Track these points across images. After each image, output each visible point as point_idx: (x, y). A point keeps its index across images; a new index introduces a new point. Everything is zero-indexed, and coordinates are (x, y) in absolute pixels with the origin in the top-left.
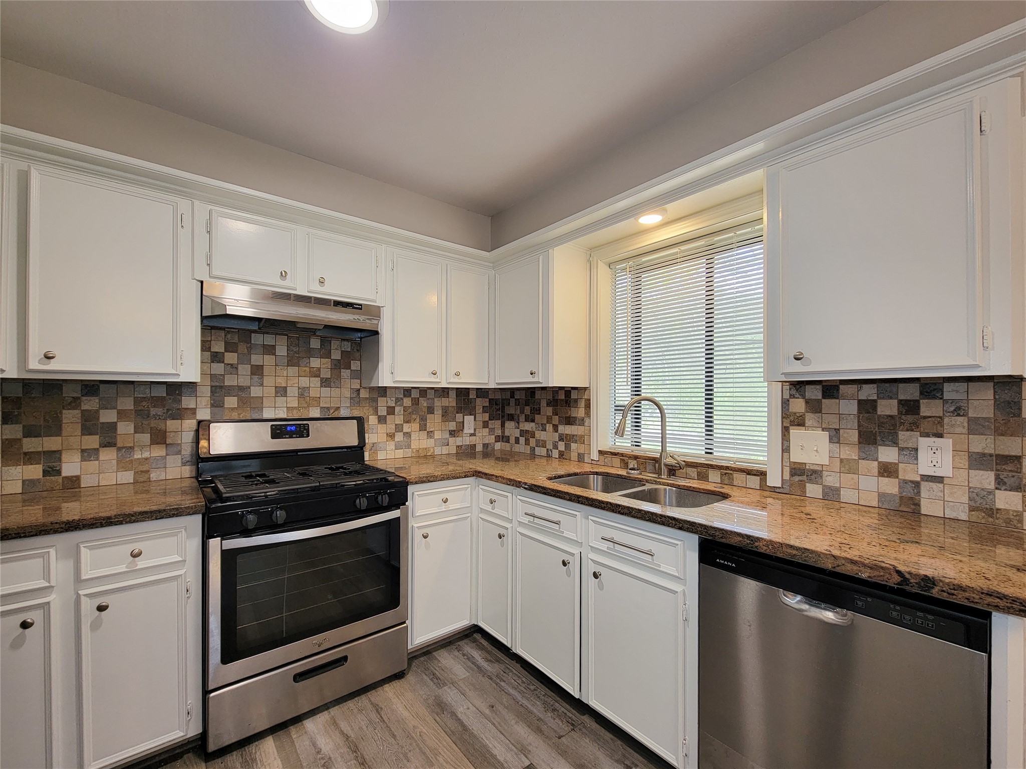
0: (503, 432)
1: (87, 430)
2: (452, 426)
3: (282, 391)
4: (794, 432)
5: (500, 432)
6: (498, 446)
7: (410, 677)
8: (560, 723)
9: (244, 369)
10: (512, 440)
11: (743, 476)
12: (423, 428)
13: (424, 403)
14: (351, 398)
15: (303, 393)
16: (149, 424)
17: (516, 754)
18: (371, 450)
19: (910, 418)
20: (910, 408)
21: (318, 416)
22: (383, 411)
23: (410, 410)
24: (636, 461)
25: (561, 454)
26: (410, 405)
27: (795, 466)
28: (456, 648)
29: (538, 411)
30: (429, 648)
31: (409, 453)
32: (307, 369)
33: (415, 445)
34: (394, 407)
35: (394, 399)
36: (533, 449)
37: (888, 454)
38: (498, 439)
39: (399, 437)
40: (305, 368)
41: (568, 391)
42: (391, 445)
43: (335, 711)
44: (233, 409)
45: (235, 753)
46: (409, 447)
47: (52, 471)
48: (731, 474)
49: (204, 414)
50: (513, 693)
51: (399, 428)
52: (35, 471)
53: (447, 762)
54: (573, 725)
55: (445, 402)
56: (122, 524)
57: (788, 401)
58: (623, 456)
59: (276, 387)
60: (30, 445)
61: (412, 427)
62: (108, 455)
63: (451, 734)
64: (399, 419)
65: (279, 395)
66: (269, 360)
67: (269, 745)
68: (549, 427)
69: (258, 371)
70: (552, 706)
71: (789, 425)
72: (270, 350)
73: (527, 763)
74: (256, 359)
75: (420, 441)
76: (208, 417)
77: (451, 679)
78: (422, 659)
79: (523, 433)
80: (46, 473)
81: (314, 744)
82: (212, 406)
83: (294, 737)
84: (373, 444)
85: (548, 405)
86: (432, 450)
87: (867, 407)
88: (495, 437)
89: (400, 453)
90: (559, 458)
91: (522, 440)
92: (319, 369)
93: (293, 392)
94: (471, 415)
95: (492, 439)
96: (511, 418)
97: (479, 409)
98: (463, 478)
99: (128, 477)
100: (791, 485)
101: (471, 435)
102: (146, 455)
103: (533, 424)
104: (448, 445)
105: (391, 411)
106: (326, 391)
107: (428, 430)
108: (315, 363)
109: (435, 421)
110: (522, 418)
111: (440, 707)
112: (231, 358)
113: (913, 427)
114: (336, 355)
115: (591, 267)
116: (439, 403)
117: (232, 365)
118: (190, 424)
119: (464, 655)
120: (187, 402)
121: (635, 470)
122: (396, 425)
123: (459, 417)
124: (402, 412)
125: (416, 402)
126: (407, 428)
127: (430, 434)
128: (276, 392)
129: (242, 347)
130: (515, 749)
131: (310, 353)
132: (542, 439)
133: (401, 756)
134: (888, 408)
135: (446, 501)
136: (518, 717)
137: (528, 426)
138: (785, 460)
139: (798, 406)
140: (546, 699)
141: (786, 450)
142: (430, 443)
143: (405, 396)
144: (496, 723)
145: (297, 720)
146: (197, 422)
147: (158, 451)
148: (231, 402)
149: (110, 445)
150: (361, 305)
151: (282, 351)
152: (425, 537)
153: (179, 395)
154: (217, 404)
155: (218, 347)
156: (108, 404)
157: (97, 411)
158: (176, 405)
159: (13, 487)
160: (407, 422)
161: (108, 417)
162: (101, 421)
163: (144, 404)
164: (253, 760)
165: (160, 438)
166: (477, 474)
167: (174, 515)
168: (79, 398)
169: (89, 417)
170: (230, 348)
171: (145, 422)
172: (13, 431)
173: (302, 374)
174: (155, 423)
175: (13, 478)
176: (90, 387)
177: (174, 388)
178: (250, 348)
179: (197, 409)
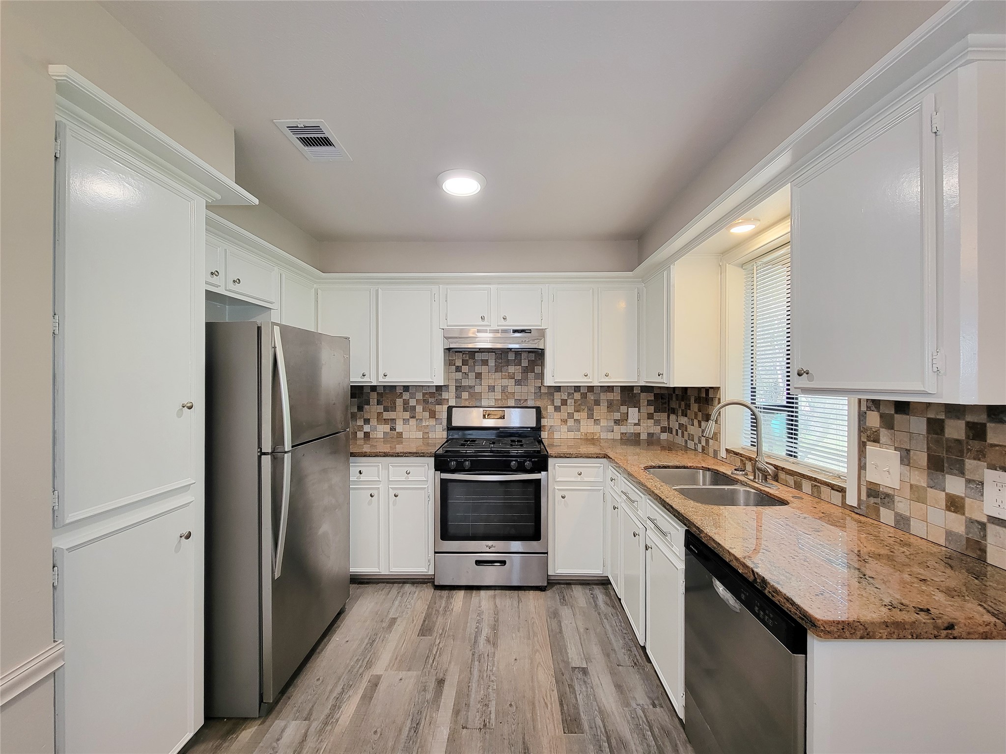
0: (669, 425)
1: (405, 410)
2: (617, 416)
3: (492, 389)
4: (871, 448)
5: (666, 423)
6: (664, 436)
7: (549, 593)
8: (627, 659)
9: (472, 375)
10: (674, 432)
11: (828, 490)
12: (590, 416)
13: (591, 397)
14: (535, 393)
15: (504, 389)
17: (581, 658)
19: (976, 445)
20: (977, 432)
21: (513, 405)
22: (558, 403)
23: (580, 402)
24: (750, 463)
25: (703, 448)
26: (580, 398)
27: (871, 486)
28: (590, 589)
29: (688, 406)
30: (572, 582)
31: (578, 435)
32: (507, 374)
33: (583, 429)
34: (567, 400)
35: (567, 394)
36: (686, 442)
37: (955, 485)
38: (664, 430)
39: (571, 422)
40: (505, 373)
41: (707, 390)
42: (564, 428)
43: (498, 592)
44: (466, 400)
45: (447, 590)
46: (579, 430)
47: (393, 429)
48: (819, 486)
49: (452, 403)
50: (608, 628)
51: (571, 416)
52: (387, 428)
53: (538, 642)
54: (635, 664)
55: (610, 396)
56: (403, 457)
57: (865, 413)
58: (741, 456)
59: (488, 386)
60: (386, 415)
61: (582, 416)
62: (413, 422)
63: (550, 631)
64: (571, 409)
65: (490, 391)
66: (484, 369)
67: (462, 593)
68: (696, 422)
69: (479, 376)
70: (630, 647)
71: (866, 440)
72: (485, 362)
73: (585, 666)
74: (478, 369)
75: (588, 427)
76: (454, 404)
77: (573, 604)
78: (562, 586)
79: (681, 426)
80: (391, 429)
81: (480, 603)
82: (456, 397)
83: (473, 595)
84: (551, 426)
85: (695, 402)
86: (598, 434)
87: (935, 427)
88: (661, 428)
89: (571, 435)
90: (702, 452)
91: (680, 432)
92: (514, 373)
93: (498, 389)
94: (635, 407)
95: (657, 429)
96: (673, 411)
97: (643, 403)
98: (595, 458)
99: (420, 435)
100: (868, 507)
101: (635, 424)
102: (427, 424)
103: (686, 419)
104: (613, 432)
105: (564, 402)
106: (518, 388)
107: (594, 418)
108: (511, 369)
109: (601, 411)
110: (680, 412)
111: (555, 615)
112: (465, 369)
113: (980, 455)
114: (525, 363)
115: (721, 269)
116: (604, 397)
117: (465, 373)
118: (445, 407)
119: (592, 594)
120: (445, 395)
121: (738, 471)
122: (568, 413)
123: (623, 409)
124: (573, 403)
125: (584, 396)
126: (577, 416)
127: (597, 422)
128: (489, 389)
129: (471, 362)
130: (583, 656)
131: (508, 363)
132: (691, 433)
133: (517, 627)
134: (955, 430)
135: (580, 474)
136: (599, 642)
137: (684, 420)
138: (862, 478)
139: (873, 419)
140: (629, 642)
141: (862, 467)
142: (597, 428)
143: (575, 391)
144: (582, 639)
145: (479, 588)
146: (448, 407)
147: (432, 422)
148: (465, 395)
149: (413, 417)
150: (531, 330)
151: (492, 363)
152: (563, 497)
153: (441, 391)
154: (458, 397)
155: (459, 363)
156: (413, 396)
157: (409, 400)
158: (440, 397)
159: (380, 435)
160: (577, 411)
161: (412, 402)
162: (410, 405)
163: (426, 396)
164: (452, 597)
165: (433, 415)
166: (606, 456)
167: (422, 456)
168: (402, 393)
169: (406, 403)
170: (465, 363)
171: (427, 406)
172: (380, 408)
173: (504, 377)
174: (431, 406)
175: (380, 431)
176: (406, 388)
177: (439, 388)
178: (474, 363)
179: (448, 399)
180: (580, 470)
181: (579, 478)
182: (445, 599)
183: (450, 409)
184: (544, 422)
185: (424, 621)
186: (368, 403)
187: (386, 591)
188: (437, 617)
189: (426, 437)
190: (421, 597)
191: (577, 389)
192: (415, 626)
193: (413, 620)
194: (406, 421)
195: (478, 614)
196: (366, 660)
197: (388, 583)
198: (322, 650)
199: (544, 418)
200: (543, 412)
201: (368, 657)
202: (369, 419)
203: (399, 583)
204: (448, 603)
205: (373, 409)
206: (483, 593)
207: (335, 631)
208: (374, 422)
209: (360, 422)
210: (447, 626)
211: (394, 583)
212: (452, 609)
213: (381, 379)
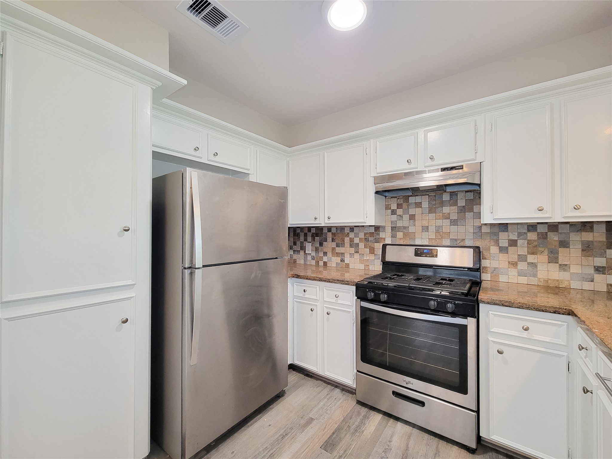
1: (351, 246)
3: (426, 229)
9: (406, 217)
12: (553, 260)
13: (554, 237)
14: (474, 233)
15: (438, 230)
16: (368, 245)
18: (493, 273)
21: (449, 244)
22: (504, 243)
23: (536, 243)
26: (536, 239)
31: (534, 281)
32: (441, 214)
33: (542, 275)
34: (517, 240)
35: (516, 234)
39: (522, 266)
40: (439, 214)
42: (513, 272)
44: (401, 239)
45: (366, 409)
46: (535, 275)
47: (343, 261)
49: (388, 241)
51: (522, 258)
52: (338, 259)
55: (587, 236)
56: (332, 283)
59: (422, 226)
60: (338, 250)
61: (541, 259)
62: (357, 256)
64: (522, 251)
65: (424, 231)
66: (417, 211)
67: (379, 416)
69: (412, 217)
72: (419, 205)
74: (412, 211)
75: (549, 272)
76: (389, 243)
80: (341, 261)
81: (392, 436)
82: (392, 237)
83: (389, 424)
84: (495, 268)
86: (567, 283)
89: (523, 280)
92: (449, 214)
93: (432, 229)
98: (551, 312)
99: (362, 267)
102: (368, 258)
104: (592, 281)
105: (513, 243)
106: (454, 228)
107: (560, 263)
108: (446, 210)
109: (570, 255)
112: (400, 212)
114: (461, 203)
116: (575, 238)
117: (400, 215)
118: (381, 245)
120: (382, 235)
122: (519, 255)
124: (526, 244)
125: (543, 237)
126: (531, 259)
127: (564, 267)
128: (423, 229)
129: (405, 205)
131: (442, 204)
135: (526, 329)
142: (564, 275)
143: (529, 230)
145: (397, 419)
146: (383, 244)
147: (372, 257)
148: (400, 235)
149: (357, 252)
150: (462, 166)
151: (425, 204)
152: (500, 352)
153: (379, 231)
154: (393, 236)
155: (394, 206)
156: (357, 235)
157: (354, 238)
158: (378, 237)
159: (334, 265)
160: (533, 253)
161: (356, 240)
162: (355, 242)
163: (367, 235)
164: (368, 418)
165: (372, 251)
166: (571, 313)
167: (346, 284)
168: (349, 233)
169: (352, 240)
170: (399, 206)
171: (367, 243)
172: (334, 245)
173: (438, 218)
174: (370, 244)
175: (334, 261)
176: (352, 229)
177: (377, 228)
178: (408, 206)
179: (385, 238)
180: (526, 324)
181: (525, 334)
182: (361, 417)
183: (384, 246)
184: (485, 263)
185: (334, 433)
186: (326, 241)
187: (320, 389)
188: (346, 435)
189: (367, 269)
190: (342, 406)
191: (532, 227)
192: (323, 435)
193: (325, 428)
194: (351, 255)
195: (385, 449)
196: (271, 452)
197: (325, 382)
198: (251, 425)
199: (485, 259)
200: (484, 253)
201: (274, 450)
202: (327, 252)
203: (332, 385)
204: (362, 423)
205: (329, 245)
206: (399, 425)
207: (269, 411)
208: (329, 254)
209: (321, 254)
210: (350, 450)
211: (329, 384)
212: (363, 432)
213: (327, 221)
